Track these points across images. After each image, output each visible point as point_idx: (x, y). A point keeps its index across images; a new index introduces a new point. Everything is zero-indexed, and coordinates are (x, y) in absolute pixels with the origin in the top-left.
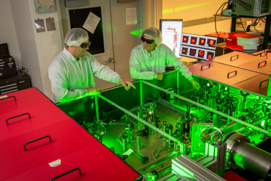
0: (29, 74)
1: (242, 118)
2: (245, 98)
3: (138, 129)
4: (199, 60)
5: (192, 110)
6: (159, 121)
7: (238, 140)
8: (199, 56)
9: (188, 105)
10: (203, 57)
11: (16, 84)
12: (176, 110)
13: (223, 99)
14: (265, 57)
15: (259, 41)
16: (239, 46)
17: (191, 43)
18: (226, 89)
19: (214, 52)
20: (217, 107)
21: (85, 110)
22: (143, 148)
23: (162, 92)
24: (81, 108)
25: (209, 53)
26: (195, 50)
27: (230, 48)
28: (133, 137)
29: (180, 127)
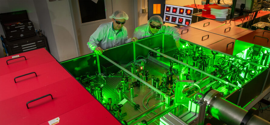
0: (46, 35)
1: (214, 73)
2: (214, 56)
3: (131, 81)
4: (178, 25)
5: (174, 65)
6: (149, 74)
7: (215, 96)
8: (179, 22)
9: (171, 61)
10: (182, 23)
11: (35, 43)
12: (162, 65)
13: (198, 57)
14: (229, 24)
15: (227, 12)
16: (212, 16)
17: (173, 12)
18: (200, 49)
19: (191, 19)
20: (193, 63)
21: (89, 66)
22: (135, 97)
23: (150, 51)
24: (85, 64)
25: (187, 20)
26: (176, 18)
27: (205, 16)
28: (127, 88)
29: (165, 80)
